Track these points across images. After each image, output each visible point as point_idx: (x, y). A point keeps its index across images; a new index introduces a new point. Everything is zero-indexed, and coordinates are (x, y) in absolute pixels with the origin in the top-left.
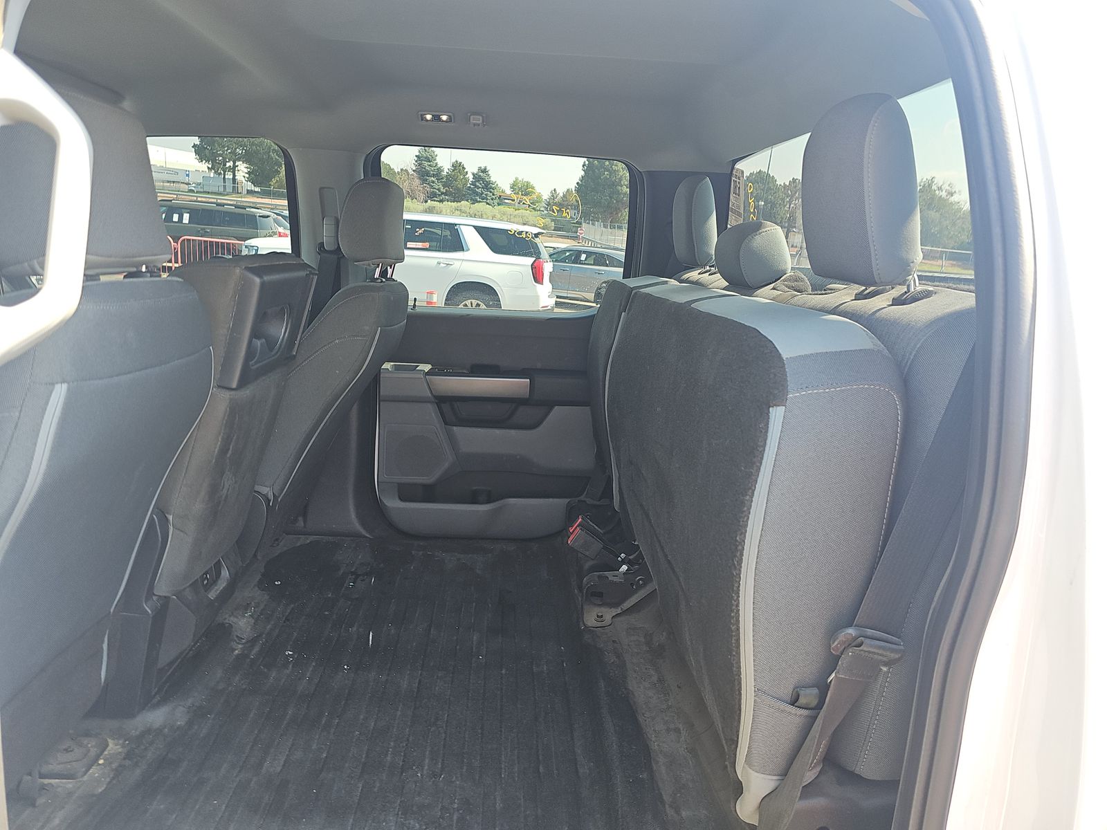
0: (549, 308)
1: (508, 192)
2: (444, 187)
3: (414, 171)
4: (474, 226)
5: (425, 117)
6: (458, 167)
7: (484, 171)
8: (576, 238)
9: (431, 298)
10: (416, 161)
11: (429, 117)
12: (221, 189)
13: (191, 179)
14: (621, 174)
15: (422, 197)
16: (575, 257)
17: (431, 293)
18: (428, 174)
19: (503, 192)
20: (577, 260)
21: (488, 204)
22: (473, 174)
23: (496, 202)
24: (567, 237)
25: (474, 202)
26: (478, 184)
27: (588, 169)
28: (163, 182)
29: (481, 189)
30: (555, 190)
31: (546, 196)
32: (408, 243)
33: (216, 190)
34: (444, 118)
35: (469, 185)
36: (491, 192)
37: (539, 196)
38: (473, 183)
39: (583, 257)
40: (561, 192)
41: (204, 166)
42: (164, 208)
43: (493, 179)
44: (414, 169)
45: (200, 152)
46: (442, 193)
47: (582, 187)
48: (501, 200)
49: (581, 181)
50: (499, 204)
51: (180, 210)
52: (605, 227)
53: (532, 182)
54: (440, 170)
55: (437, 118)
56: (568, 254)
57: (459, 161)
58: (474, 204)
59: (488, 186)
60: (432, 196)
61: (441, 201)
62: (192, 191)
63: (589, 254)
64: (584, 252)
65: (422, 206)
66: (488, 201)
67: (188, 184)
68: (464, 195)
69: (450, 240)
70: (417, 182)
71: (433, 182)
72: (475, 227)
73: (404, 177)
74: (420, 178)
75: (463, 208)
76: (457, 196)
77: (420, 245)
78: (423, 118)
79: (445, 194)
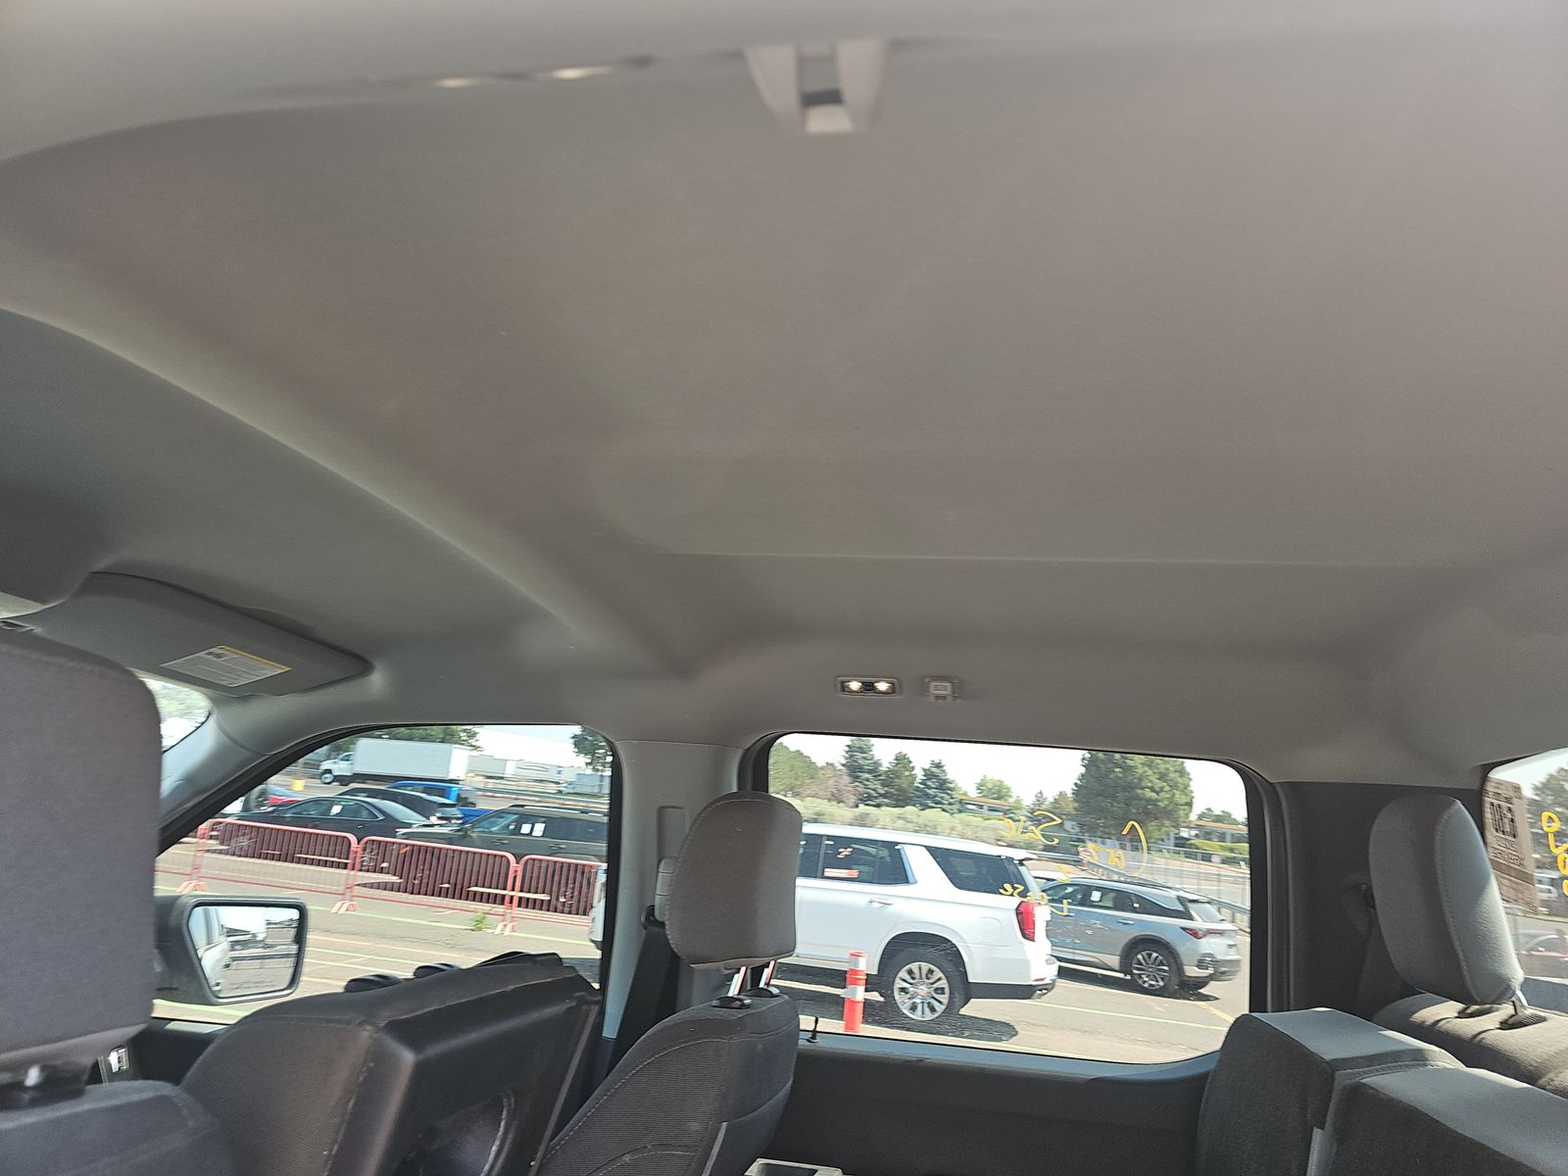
0: (1047, 981)
1: (973, 794)
2: (883, 785)
3: (843, 765)
4: (925, 847)
5: (848, 687)
6: (902, 760)
7: (938, 766)
8: (1078, 863)
9: (856, 963)
10: (847, 752)
11: (855, 685)
12: (596, 790)
13: (563, 778)
14: (1140, 771)
15: (853, 799)
16: (1082, 895)
17: (856, 955)
18: (861, 769)
19: (965, 794)
20: (1085, 901)
21: (944, 810)
22: (924, 770)
23: (956, 807)
24: (1064, 861)
25: (925, 807)
26: (929, 783)
27: (1090, 765)
28: (528, 780)
29: (934, 791)
30: (1041, 793)
31: (1028, 800)
32: (826, 870)
33: (588, 790)
34: (882, 686)
35: (916, 785)
36: (948, 794)
37: (1018, 801)
38: (923, 783)
39: (1096, 896)
40: (1050, 796)
41: (583, 759)
42: (515, 816)
43: (950, 776)
44: (844, 762)
45: (579, 744)
46: (881, 795)
47: (1080, 791)
48: (963, 806)
49: (1080, 780)
50: (960, 811)
51: (532, 818)
52: (1123, 847)
53: (1007, 783)
54: (877, 764)
55: (868, 687)
56: (1070, 890)
57: (904, 752)
58: (923, 810)
59: (944, 785)
60: (866, 799)
61: (878, 806)
62: (560, 792)
63: (1104, 890)
64: (1098, 889)
65: (849, 813)
66: (944, 807)
67: (558, 783)
68: (910, 798)
69: (888, 867)
70: (846, 779)
71: (867, 780)
72: (929, 849)
73: (830, 773)
74: (850, 775)
75: (909, 816)
76: (900, 799)
77: (843, 873)
78: (844, 688)
79: (884, 796)
